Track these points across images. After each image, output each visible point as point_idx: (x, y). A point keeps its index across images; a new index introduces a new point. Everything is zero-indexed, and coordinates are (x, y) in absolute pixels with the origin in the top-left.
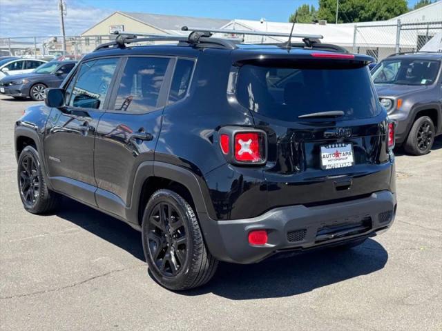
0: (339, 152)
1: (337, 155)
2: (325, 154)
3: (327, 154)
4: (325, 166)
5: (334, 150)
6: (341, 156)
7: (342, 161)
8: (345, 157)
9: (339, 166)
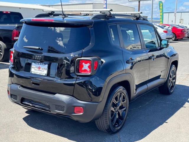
0: (40, 67)
1: (39, 68)
2: (33, 66)
3: (35, 67)
4: (32, 72)
5: (38, 66)
6: (41, 69)
7: (40, 72)
8: (43, 70)
9: (38, 74)
